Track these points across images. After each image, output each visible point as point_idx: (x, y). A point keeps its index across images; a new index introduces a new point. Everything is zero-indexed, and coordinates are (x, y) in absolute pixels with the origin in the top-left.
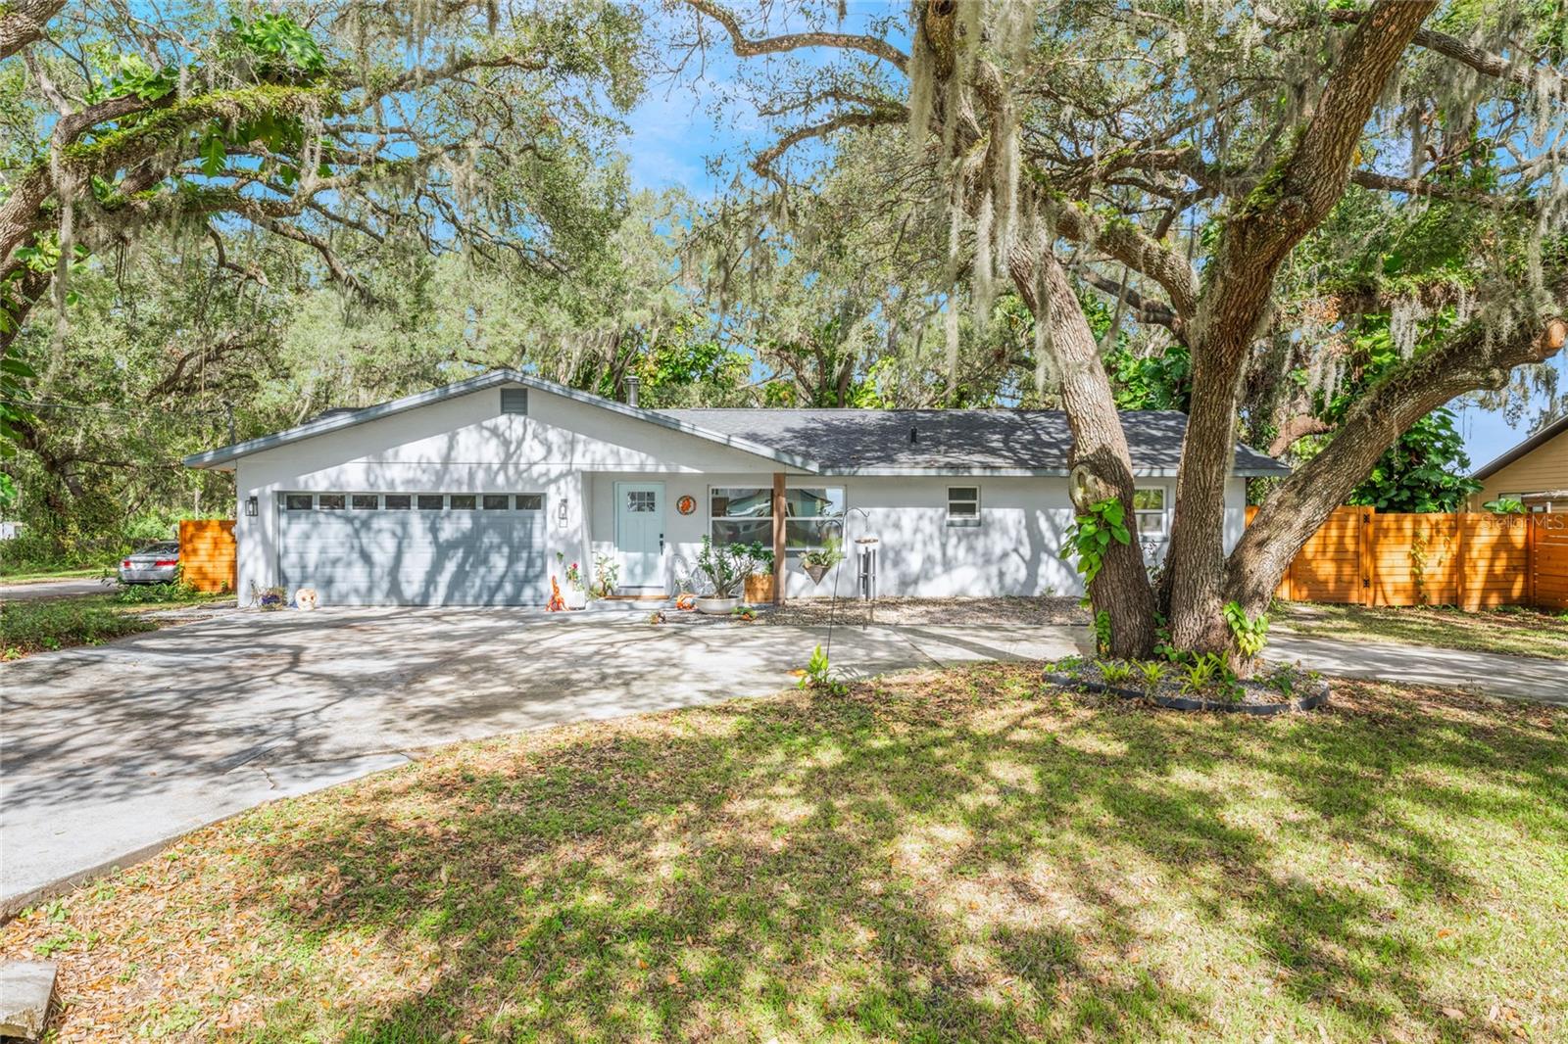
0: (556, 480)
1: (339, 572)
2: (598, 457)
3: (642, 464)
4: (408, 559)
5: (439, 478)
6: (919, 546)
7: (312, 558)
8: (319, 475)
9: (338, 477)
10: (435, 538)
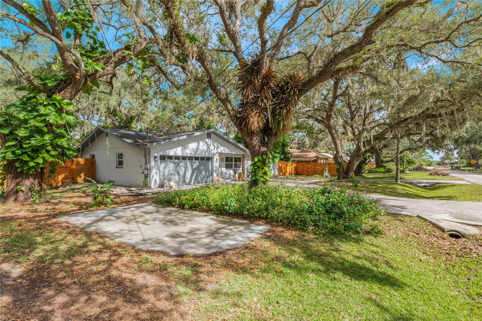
0: (215, 154)
2: (222, 150)
3: (228, 151)
4: (187, 173)
10: (192, 167)
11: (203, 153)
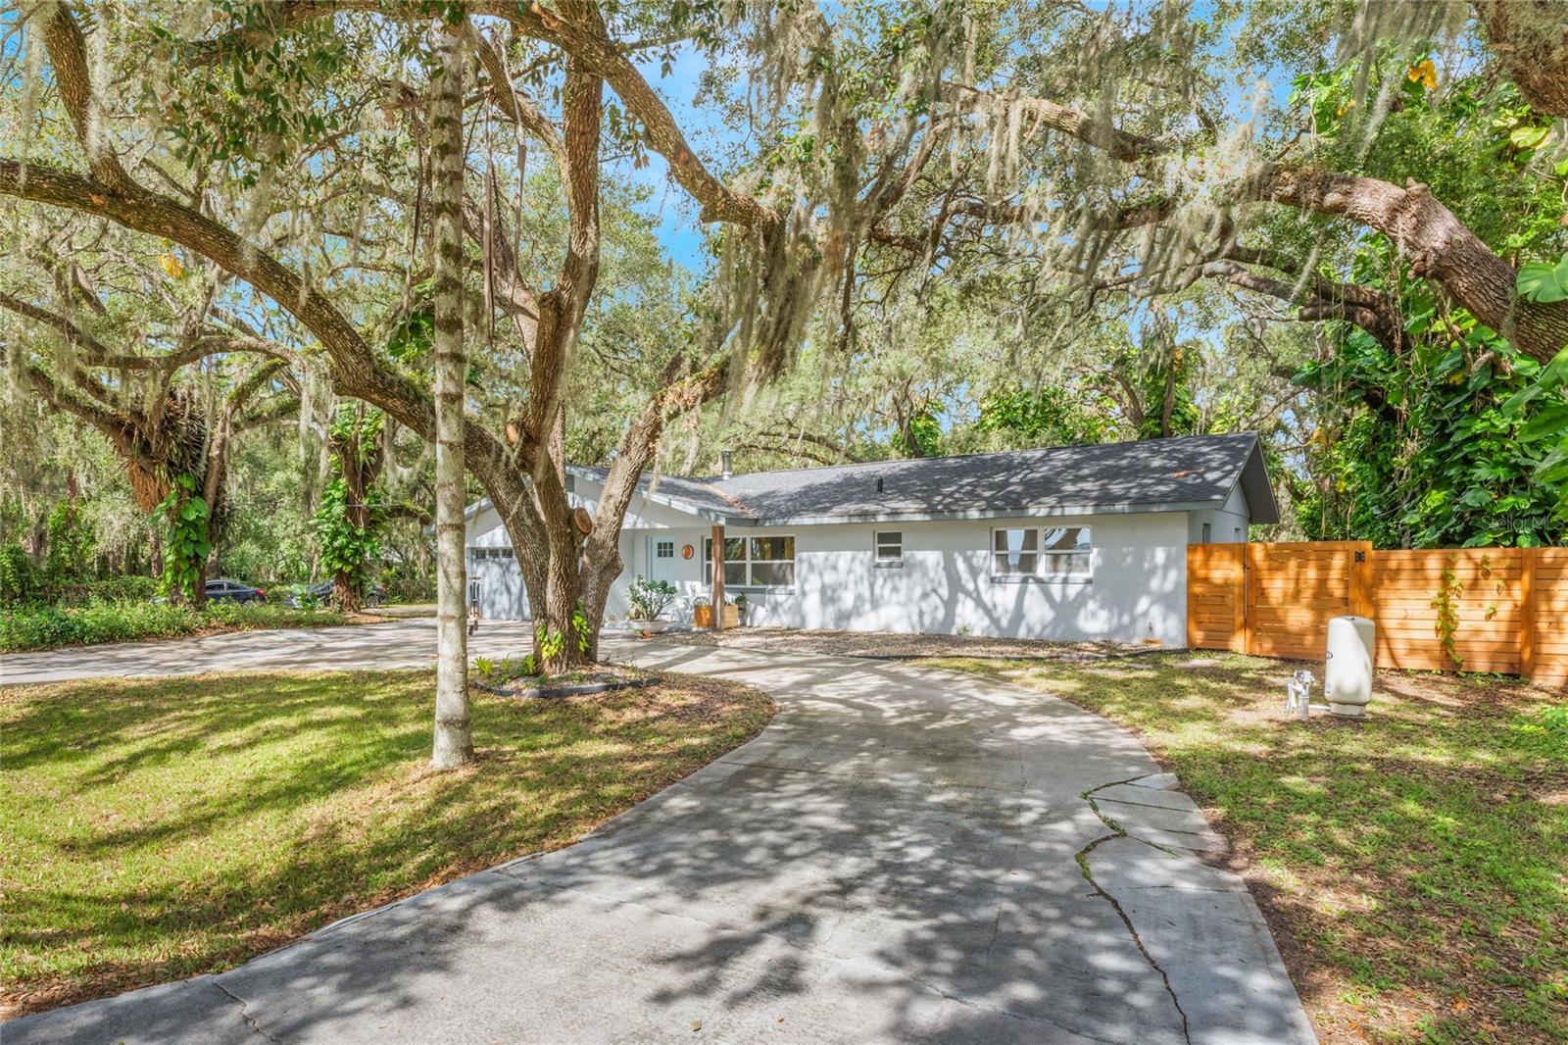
1: (497, 597)
8: (484, 537)
9: (491, 538)
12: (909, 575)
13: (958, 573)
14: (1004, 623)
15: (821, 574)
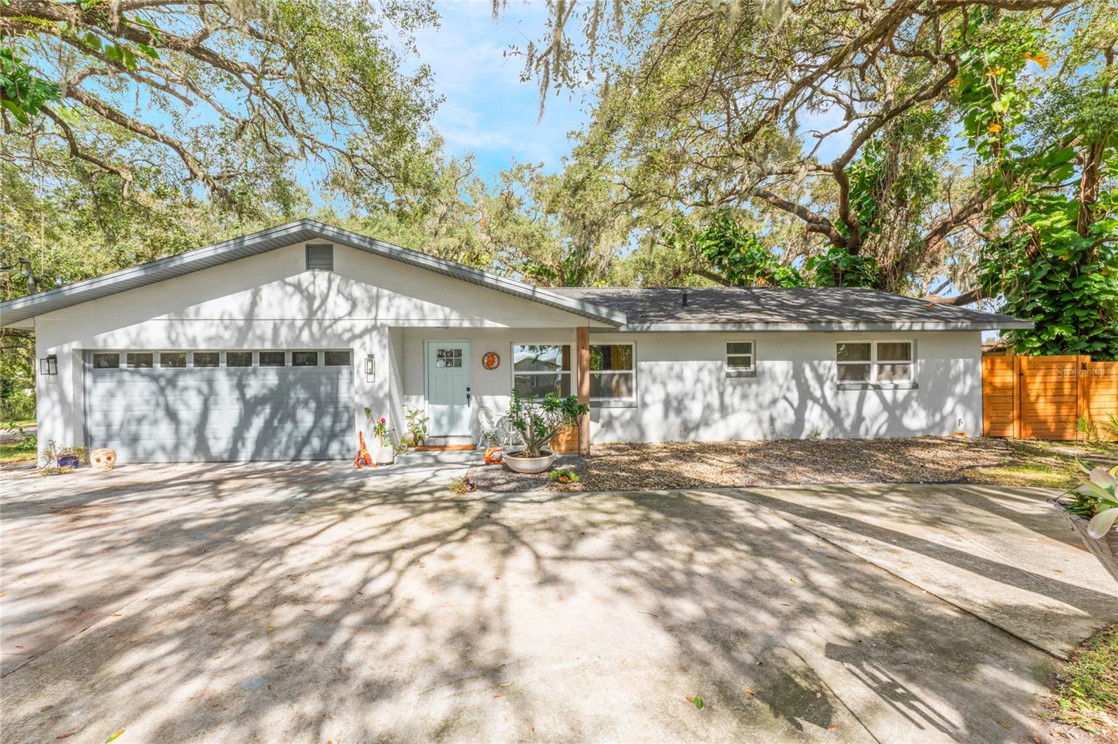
0: (361, 335)
1: (145, 429)
2: (403, 312)
3: (446, 319)
4: (214, 417)
5: (243, 333)
6: (699, 395)
7: (117, 417)
8: (119, 333)
9: (138, 335)
10: (242, 395)
11: (284, 332)
12: (759, 383)
13: (806, 381)
14: (847, 424)
15: (664, 384)
